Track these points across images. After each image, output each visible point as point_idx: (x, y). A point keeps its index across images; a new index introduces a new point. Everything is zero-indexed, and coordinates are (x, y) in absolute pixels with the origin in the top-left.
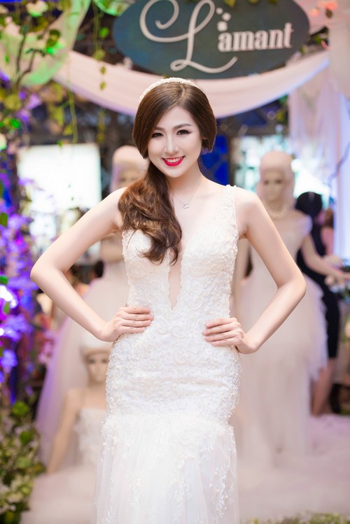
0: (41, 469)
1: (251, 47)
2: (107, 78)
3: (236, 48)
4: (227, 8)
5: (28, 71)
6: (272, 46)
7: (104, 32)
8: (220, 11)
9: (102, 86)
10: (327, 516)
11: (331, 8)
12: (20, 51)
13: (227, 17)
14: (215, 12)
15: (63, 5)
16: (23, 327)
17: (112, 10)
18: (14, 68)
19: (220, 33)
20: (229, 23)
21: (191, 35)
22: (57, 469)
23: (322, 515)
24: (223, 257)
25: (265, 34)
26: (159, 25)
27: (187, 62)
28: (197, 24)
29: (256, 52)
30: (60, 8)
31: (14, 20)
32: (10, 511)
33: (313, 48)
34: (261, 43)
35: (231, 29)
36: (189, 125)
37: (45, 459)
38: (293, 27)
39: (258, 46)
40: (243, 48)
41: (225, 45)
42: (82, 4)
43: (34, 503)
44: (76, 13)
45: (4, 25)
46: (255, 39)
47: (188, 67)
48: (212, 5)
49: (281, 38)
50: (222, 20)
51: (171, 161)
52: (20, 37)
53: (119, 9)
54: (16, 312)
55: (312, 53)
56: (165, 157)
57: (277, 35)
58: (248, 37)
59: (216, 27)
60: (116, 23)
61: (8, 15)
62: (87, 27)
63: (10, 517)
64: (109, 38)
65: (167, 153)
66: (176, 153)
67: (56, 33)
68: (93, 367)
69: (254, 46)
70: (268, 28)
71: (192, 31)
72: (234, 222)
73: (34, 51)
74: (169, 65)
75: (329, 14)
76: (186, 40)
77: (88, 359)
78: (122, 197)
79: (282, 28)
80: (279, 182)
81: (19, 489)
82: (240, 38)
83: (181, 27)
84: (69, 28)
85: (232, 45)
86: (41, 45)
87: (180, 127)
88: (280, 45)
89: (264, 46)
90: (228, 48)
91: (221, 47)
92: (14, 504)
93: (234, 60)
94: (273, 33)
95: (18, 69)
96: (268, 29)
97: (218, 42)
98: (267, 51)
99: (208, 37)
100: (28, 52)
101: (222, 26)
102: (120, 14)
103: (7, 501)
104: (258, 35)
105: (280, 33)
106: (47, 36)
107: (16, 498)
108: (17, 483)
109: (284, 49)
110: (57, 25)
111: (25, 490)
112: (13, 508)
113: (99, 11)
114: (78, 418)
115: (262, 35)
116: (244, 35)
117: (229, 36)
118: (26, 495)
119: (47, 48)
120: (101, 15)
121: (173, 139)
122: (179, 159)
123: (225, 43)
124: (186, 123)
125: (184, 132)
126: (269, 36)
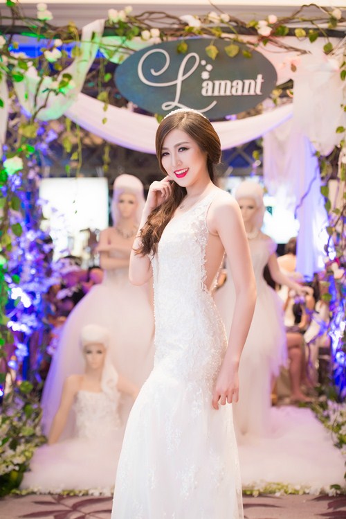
0: (44, 441)
1: (228, 93)
2: (107, 115)
3: (216, 93)
4: (209, 61)
5: (44, 106)
6: (246, 93)
7: (108, 77)
8: (203, 63)
9: (104, 121)
10: (278, 484)
11: (296, 64)
12: (38, 90)
13: (209, 67)
14: (200, 64)
15: (74, 54)
16: (35, 324)
17: (115, 60)
18: (32, 104)
19: (203, 80)
20: (210, 72)
21: (179, 82)
22: (56, 441)
23: (274, 484)
25: (240, 83)
26: (153, 72)
27: (175, 103)
28: (184, 73)
29: (232, 97)
30: (72, 56)
31: (34, 64)
32: (14, 470)
33: (285, 99)
34: (237, 90)
35: (212, 78)
36: (187, 143)
37: (47, 433)
38: (264, 78)
39: (234, 93)
40: (222, 93)
41: (207, 91)
42: (91, 53)
43: (34, 466)
44: (85, 61)
45: (26, 69)
46: (232, 87)
47: (176, 107)
48: (198, 58)
49: (254, 86)
50: (205, 70)
52: (38, 79)
53: (120, 59)
54: (29, 311)
57: (250, 84)
58: (226, 84)
59: (200, 75)
61: (29, 60)
62: (94, 73)
63: (15, 475)
67: (69, 76)
69: (231, 92)
71: (180, 78)
73: (50, 90)
74: (161, 107)
75: (294, 68)
76: (175, 85)
77: (86, 350)
79: (255, 79)
81: (23, 453)
82: (220, 85)
83: (172, 74)
84: (78, 72)
86: (55, 85)
88: (252, 93)
89: (239, 93)
90: (210, 94)
91: (204, 93)
92: (18, 465)
93: (214, 103)
94: (247, 82)
95: (35, 105)
96: (242, 79)
97: (202, 88)
98: (242, 96)
99: (193, 84)
100: (44, 91)
101: (205, 75)
102: (121, 62)
103: (12, 463)
104: (235, 83)
105: (253, 82)
106: (60, 79)
107: (19, 460)
108: (20, 448)
109: (256, 96)
110: (69, 70)
111: (27, 454)
112: (17, 468)
113: (104, 59)
114: (76, 398)
115: (237, 84)
116: (223, 83)
117: (210, 83)
118: (28, 459)
119: (60, 88)
120: (106, 63)
121: (176, 155)
122: (184, 171)
123: (207, 89)
124: (184, 141)
125: (185, 149)
126: (244, 84)
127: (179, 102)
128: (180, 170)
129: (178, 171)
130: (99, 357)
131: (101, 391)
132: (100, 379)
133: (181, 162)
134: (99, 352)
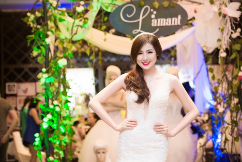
1: (164, 25)
3: (159, 25)
4: (155, 9)
5: (76, 34)
6: (173, 24)
7: (106, 19)
9: (105, 40)
11: (196, 9)
12: (73, 26)
13: (155, 12)
14: (150, 11)
15: (90, 8)
17: (109, 10)
18: (70, 32)
19: (152, 19)
20: (156, 15)
21: (140, 20)
24: (164, 101)
25: (170, 19)
26: (128, 16)
27: (139, 30)
28: (143, 16)
30: (88, 9)
33: (186, 26)
34: (168, 23)
35: (157, 17)
36: (152, 50)
38: (181, 17)
39: (167, 24)
40: (162, 25)
42: (97, 8)
46: (166, 21)
47: (139, 32)
48: (149, 8)
49: (177, 21)
50: (153, 14)
51: (145, 63)
53: (112, 9)
55: (186, 28)
56: (143, 62)
57: (175, 20)
59: (150, 16)
61: (66, 11)
62: (99, 17)
64: (108, 21)
65: (144, 60)
66: (147, 60)
67: (87, 19)
68: (99, 155)
71: (141, 18)
72: (169, 88)
73: (78, 26)
74: (132, 32)
75: (195, 12)
76: (139, 22)
77: (97, 152)
78: (126, 77)
79: (177, 17)
82: (160, 21)
83: (137, 16)
85: (157, 24)
86: (81, 23)
87: (149, 50)
88: (176, 24)
89: (170, 24)
90: (155, 25)
91: (153, 25)
93: (158, 30)
94: (173, 19)
95: (72, 33)
96: (171, 17)
97: (151, 22)
98: (171, 26)
99: (148, 20)
100: (76, 26)
101: (153, 16)
102: (112, 11)
104: (167, 19)
105: (176, 19)
106: (83, 20)
109: (178, 25)
110: (86, 16)
113: (104, 10)
116: (162, 20)
117: (156, 20)
119: (83, 25)
120: (104, 12)
121: (146, 55)
123: (154, 23)
126: (172, 20)
127: (141, 29)
130: (103, 155)
134: (104, 153)
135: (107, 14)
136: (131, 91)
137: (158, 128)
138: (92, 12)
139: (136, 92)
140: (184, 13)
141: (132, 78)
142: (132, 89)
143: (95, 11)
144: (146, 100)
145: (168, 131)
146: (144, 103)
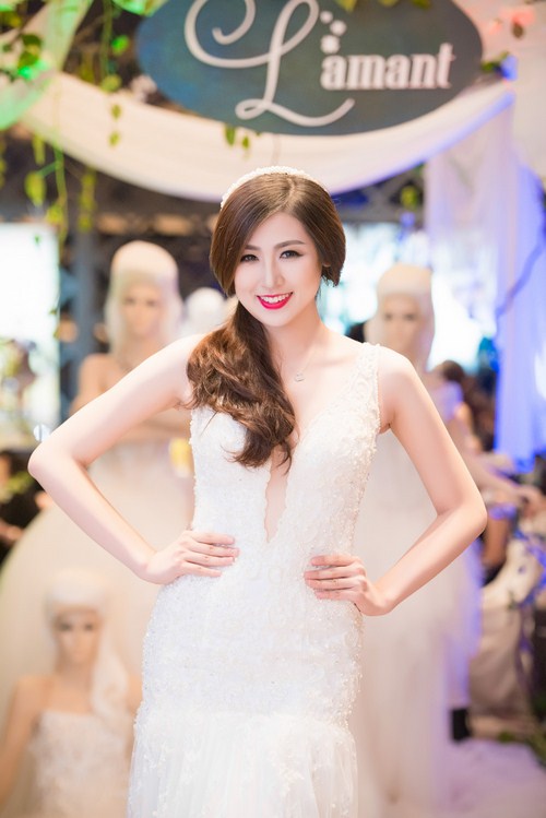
1: (378, 84)
2: (122, 125)
3: (353, 84)
4: (339, 14)
6: (416, 83)
7: (121, 45)
8: (326, 17)
9: (114, 139)
11: (523, 22)
13: (339, 27)
14: (319, 20)
17: (137, 6)
19: (324, 56)
20: (342, 39)
21: (273, 57)
24: (355, 463)
25: (405, 62)
26: (220, 37)
27: (265, 104)
28: (287, 36)
29: (386, 92)
34: (396, 77)
35: (345, 50)
36: (300, 243)
38: (454, 52)
39: (391, 83)
40: (366, 84)
41: (333, 78)
44: (71, 9)
46: (387, 70)
47: (267, 113)
48: (314, 8)
49: (433, 69)
50: (330, 33)
51: (271, 300)
53: (149, 4)
57: (425, 66)
58: (374, 66)
59: (318, 45)
60: (144, 29)
65: (264, 288)
66: (279, 286)
67: (33, 40)
68: (68, 638)
69: (384, 81)
70: (410, 50)
71: (277, 49)
72: (375, 406)
74: (234, 108)
75: (518, 31)
76: (265, 66)
77: (61, 625)
78: (195, 353)
79: (435, 52)
80: (410, 317)
82: (361, 66)
83: (257, 42)
84: (58, 31)
85: (346, 78)
86: (10, 61)
87: (285, 245)
88: (429, 83)
89: (402, 83)
90: (339, 84)
91: (326, 82)
93: (348, 105)
94: (419, 60)
96: (409, 52)
97: (321, 71)
98: (407, 90)
101: (330, 44)
102: (150, 12)
104: (392, 61)
105: (430, 60)
106: (19, 47)
109: (438, 90)
110: (35, 26)
113: (113, 5)
115: (398, 64)
116: (368, 61)
117: (340, 62)
119: (20, 67)
120: (116, 14)
121: (274, 264)
122: (284, 297)
123: (334, 74)
124: (295, 238)
125: (292, 254)
126: (411, 64)
127: (276, 100)
128: (277, 296)
129: (273, 297)
130: (87, 638)
131: (90, 710)
132: (88, 684)
133: (283, 280)
134: (89, 627)
135: (129, 23)
136: (216, 410)
137: (326, 577)
138: (60, 12)
139: (236, 416)
140: (466, 38)
141: (222, 358)
142: (220, 402)
143: (74, 9)
144: (278, 453)
145: (365, 586)
146: (269, 464)
